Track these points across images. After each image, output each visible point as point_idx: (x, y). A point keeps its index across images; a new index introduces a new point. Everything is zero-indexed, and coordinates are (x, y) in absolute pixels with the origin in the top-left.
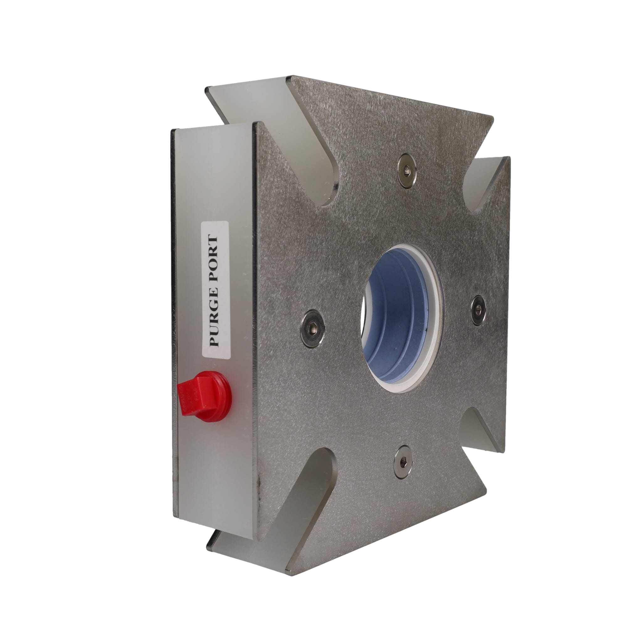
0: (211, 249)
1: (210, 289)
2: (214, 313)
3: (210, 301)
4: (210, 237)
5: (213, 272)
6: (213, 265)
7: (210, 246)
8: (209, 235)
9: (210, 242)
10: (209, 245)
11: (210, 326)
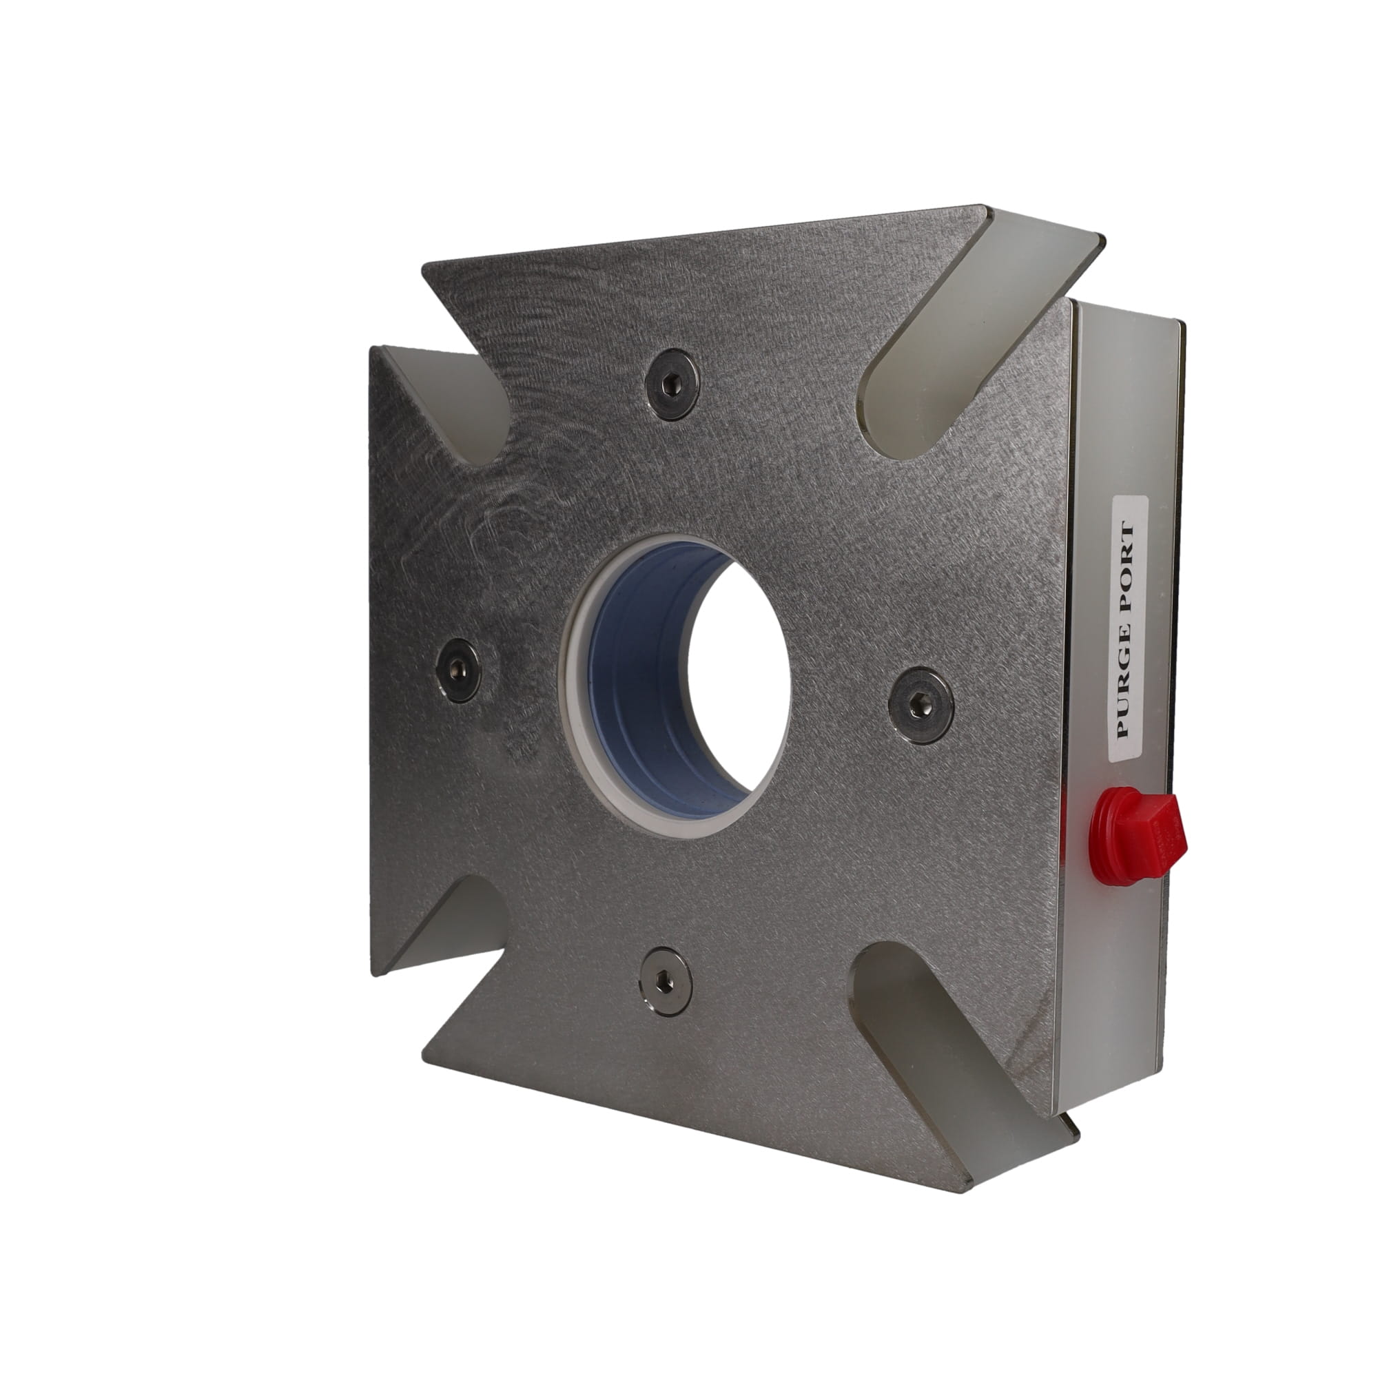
0: (1124, 549)
1: (1121, 627)
2: (1124, 673)
3: (1120, 650)
4: (1126, 527)
5: (1126, 594)
6: (1126, 580)
7: (1123, 544)
8: (1123, 522)
9: (1124, 535)
10: (1123, 541)
11: (1119, 700)
